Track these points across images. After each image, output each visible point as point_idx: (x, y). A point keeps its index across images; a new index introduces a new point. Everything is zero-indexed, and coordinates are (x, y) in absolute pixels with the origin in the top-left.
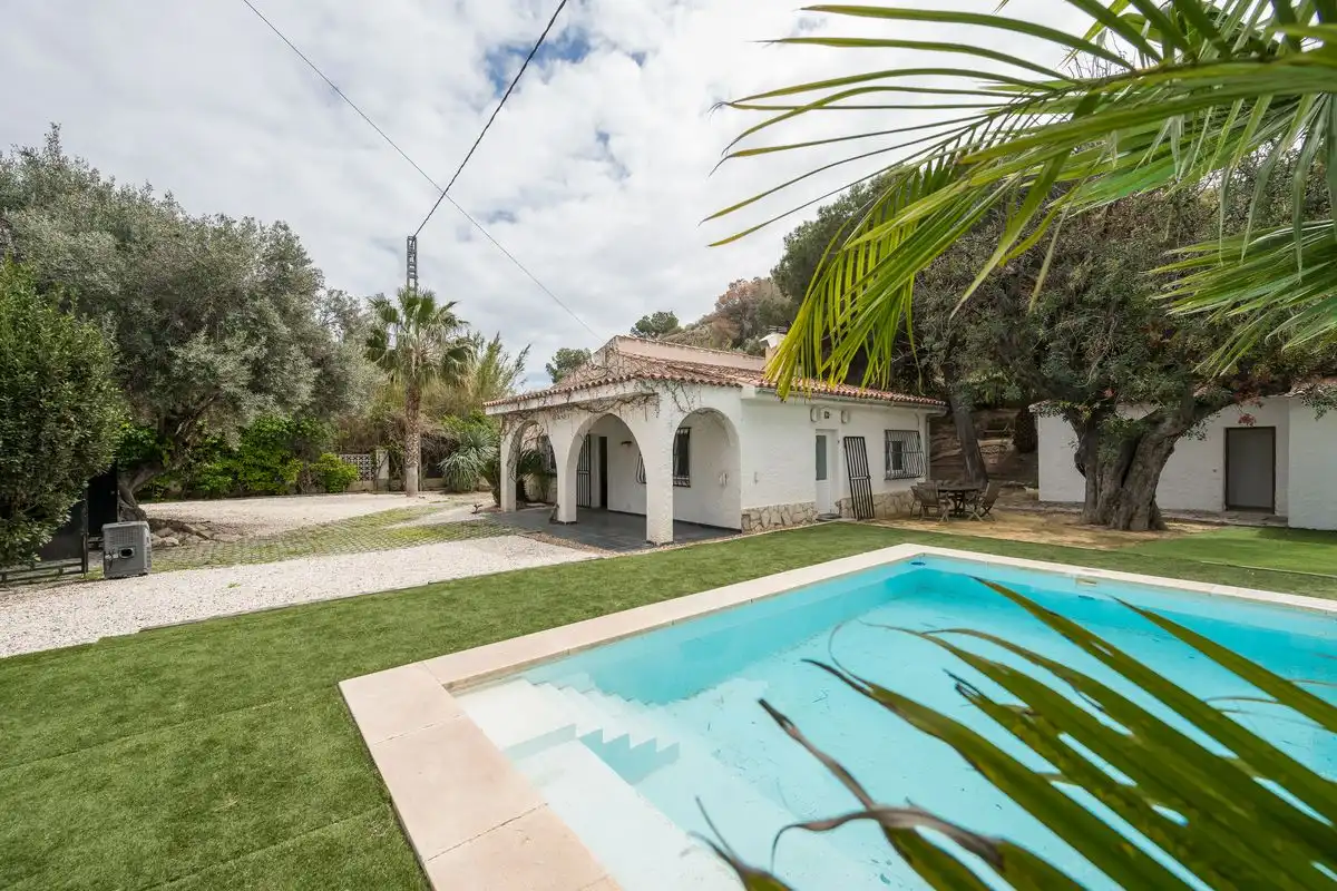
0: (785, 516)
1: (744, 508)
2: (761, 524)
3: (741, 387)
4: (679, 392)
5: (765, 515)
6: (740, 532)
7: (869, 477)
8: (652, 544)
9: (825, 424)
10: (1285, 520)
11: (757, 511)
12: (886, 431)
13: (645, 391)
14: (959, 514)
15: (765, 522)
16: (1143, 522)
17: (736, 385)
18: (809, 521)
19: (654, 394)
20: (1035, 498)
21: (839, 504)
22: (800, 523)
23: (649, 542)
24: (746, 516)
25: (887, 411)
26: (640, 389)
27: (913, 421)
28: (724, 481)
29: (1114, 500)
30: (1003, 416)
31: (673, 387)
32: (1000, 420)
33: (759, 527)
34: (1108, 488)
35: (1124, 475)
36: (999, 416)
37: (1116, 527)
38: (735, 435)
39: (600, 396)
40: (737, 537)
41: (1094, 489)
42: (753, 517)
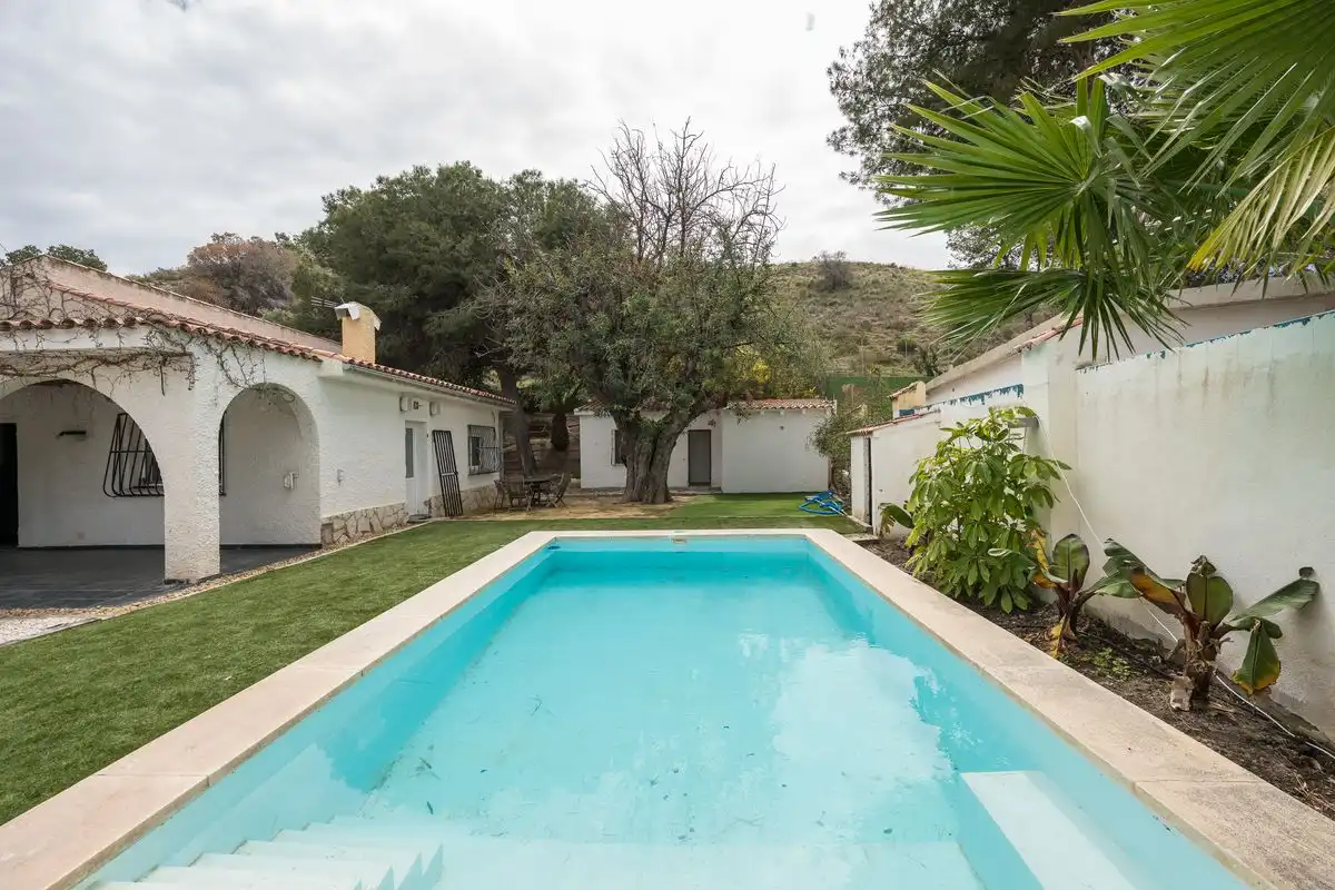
0: (376, 522)
1: (325, 515)
2: (347, 534)
3: (321, 361)
4: (228, 355)
5: (351, 523)
6: (318, 547)
7: (456, 473)
8: (180, 584)
9: (414, 416)
10: (720, 489)
11: (341, 518)
12: (470, 427)
13: (168, 347)
14: (537, 504)
15: (351, 531)
16: (661, 497)
17: (315, 359)
18: (400, 525)
19: (185, 354)
20: (578, 486)
21: (428, 503)
22: (390, 527)
23: (169, 582)
24: (328, 526)
25: (469, 406)
26: (157, 342)
27: (488, 417)
28: (291, 483)
29: (645, 482)
30: (541, 419)
31: (219, 349)
32: (538, 422)
33: (344, 538)
34: (642, 473)
35: (651, 464)
36: (536, 419)
37: (647, 503)
38: (311, 422)
39: (46, 345)
40: (317, 555)
41: (632, 476)
42: (336, 527)
